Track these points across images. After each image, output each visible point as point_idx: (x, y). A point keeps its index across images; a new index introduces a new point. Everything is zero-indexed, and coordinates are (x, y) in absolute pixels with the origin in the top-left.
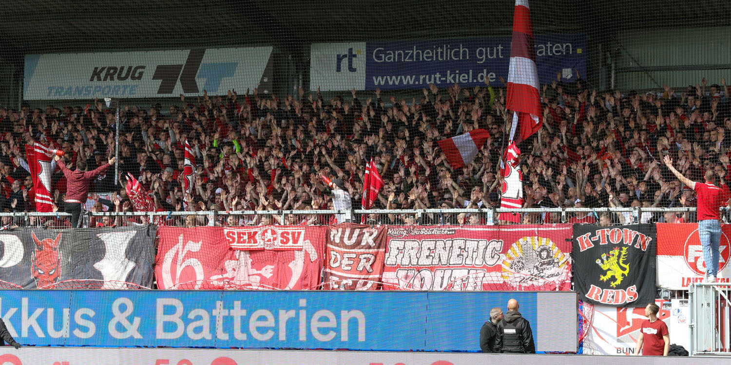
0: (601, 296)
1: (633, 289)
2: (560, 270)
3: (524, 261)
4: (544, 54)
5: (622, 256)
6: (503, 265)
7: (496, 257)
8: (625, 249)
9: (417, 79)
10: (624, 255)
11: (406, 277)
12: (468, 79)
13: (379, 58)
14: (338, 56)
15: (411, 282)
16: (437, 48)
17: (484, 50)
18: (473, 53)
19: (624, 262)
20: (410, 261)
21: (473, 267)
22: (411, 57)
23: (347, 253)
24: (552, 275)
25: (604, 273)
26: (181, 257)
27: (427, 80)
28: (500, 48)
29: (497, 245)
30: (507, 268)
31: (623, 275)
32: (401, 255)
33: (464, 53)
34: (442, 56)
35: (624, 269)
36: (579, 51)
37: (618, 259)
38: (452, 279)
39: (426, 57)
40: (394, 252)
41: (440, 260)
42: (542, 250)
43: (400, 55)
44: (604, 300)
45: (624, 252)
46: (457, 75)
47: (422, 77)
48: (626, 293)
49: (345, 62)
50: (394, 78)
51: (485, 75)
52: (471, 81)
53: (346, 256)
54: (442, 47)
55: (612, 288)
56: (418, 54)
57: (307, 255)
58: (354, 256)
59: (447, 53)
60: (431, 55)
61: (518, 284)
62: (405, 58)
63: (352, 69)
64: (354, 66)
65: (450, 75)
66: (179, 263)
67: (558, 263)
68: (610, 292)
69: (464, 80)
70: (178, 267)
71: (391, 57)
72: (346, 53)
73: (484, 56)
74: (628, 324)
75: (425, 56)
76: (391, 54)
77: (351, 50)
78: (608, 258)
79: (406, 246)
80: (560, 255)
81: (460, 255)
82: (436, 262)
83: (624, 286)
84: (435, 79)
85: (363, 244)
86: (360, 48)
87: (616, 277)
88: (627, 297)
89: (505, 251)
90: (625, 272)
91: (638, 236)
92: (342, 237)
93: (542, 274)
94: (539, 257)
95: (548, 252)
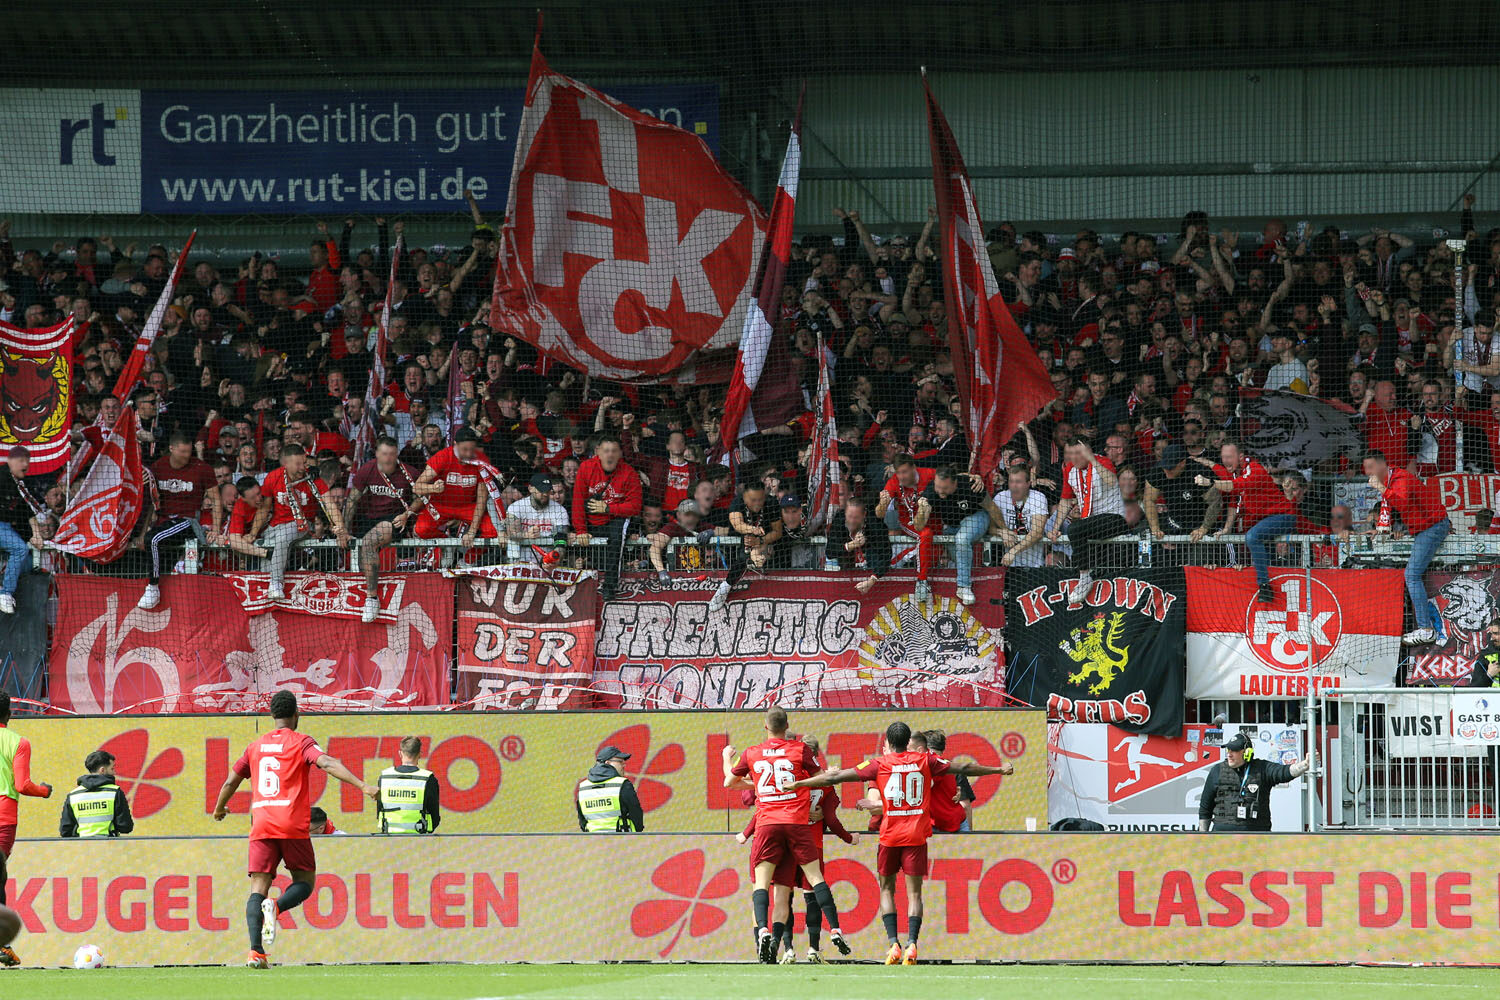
0: (1073, 715)
1: (1139, 698)
2: (982, 662)
3: (904, 644)
5: (1112, 631)
6: (861, 651)
7: (847, 635)
8: (1118, 616)
9: (281, 188)
10: (1117, 630)
11: (642, 680)
12: (416, 193)
13: (181, 133)
14: (65, 123)
15: (653, 691)
16: (332, 111)
17: (457, 120)
18: (426, 126)
19: (1116, 643)
20: (650, 649)
21: (796, 657)
22: (265, 131)
23: (516, 628)
24: (965, 671)
25: (1077, 668)
26: (112, 644)
27: (308, 188)
28: (497, 114)
29: (848, 611)
30: (871, 659)
31: (1115, 669)
32: (629, 636)
33: (405, 125)
34: (346, 133)
35: (1118, 658)
36: (701, 128)
37: (1104, 638)
38: (745, 685)
39: (303, 132)
40: (613, 629)
41: (717, 645)
42: (942, 621)
43: (232, 125)
45: (1115, 624)
46: (387, 181)
47: (292, 184)
48: (1123, 705)
49: (83, 141)
50: (218, 183)
51: (459, 181)
52: (422, 196)
54: (346, 111)
55: (1093, 697)
56: (281, 125)
57: (415, 635)
59: (358, 122)
60: (317, 128)
61: (892, 691)
62: (247, 132)
63: (102, 158)
64: (108, 151)
65: (369, 182)
66: (110, 657)
67: (976, 648)
68: (1091, 707)
69: (405, 194)
70: (108, 667)
71: (212, 129)
72: (87, 116)
73: (457, 134)
74: (1132, 775)
75: (299, 130)
76: (208, 122)
77: (98, 110)
79: (640, 615)
80: (980, 632)
81: (762, 633)
82: (707, 649)
83: (1118, 690)
84: (328, 188)
85: (547, 610)
86: (125, 106)
87: (1101, 675)
88: (1129, 716)
89: (864, 622)
90: (1118, 664)
91: (1148, 591)
92: (500, 596)
93: (943, 667)
94: (935, 634)
95: (954, 625)
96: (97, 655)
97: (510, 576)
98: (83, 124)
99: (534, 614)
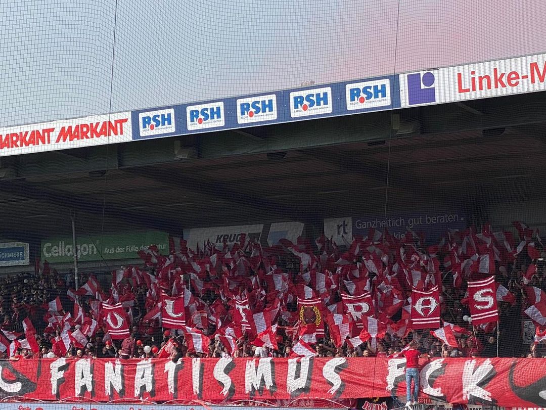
0: (370, 407)
13: (359, 226)
14: (338, 225)
17: (413, 220)
18: (406, 222)
22: (375, 225)
28: (421, 218)
33: (402, 221)
34: (391, 224)
36: (462, 219)
39: (383, 225)
43: (369, 224)
49: (342, 229)
54: (390, 219)
56: (378, 223)
59: (393, 222)
60: (385, 223)
62: (372, 225)
63: (345, 233)
64: (346, 231)
68: (373, 406)
72: (342, 223)
73: (413, 224)
76: (364, 224)
77: (344, 222)
83: (380, 402)
86: (349, 221)
88: (382, 408)
98: (342, 226)
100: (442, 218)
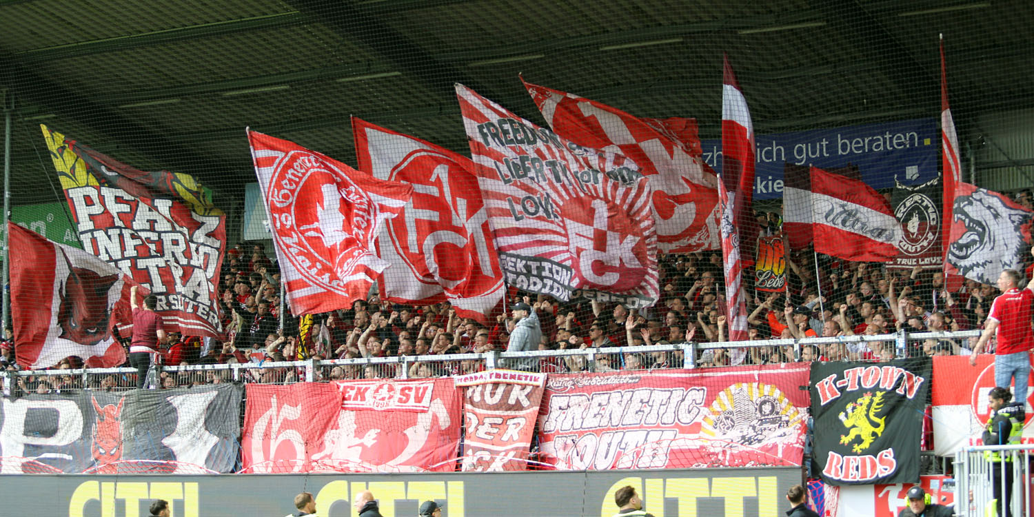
0: (841, 467)
1: (889, 454)
3: (734, 418)
4: (882, 148)
5: (874, 405)
6: (703, 423)
7: (695, 411)
8: (879, 394)
10: (878, 404)
18: (789, 152)
20: (573, 424)
21: (659, 426)
23: (489, 416)
25: (847, 432)
26: (275, 427)
28: (824, 143)
29: (698, 395)
30: (710, 428)
31: (874, 434)
32: (563, 417)
33: (779, 151)
35: (877, 425)
36: (927, 142)
37: (868, 411)
38: (623, 445)
40: (555, 413)
41: (611, 419)
42: (764, 402)
44: (846, 476)
45: (877, 400)
46: (770, 183)
48: (877, 461)
53: (487, 421)
57: (435, 418)
58: (499, 421)
61: (722, 450)
65: (761, 183)
66: (273, 436)
67: (787, 421)
68: (854, 461)
70: (272, 442)
73: (804, 155)
78: (854, 408)
79: (570, 403)
80: (790, 410)
81: (639, 410)
82: (605, 422)
83: (874, 451)
85: (512, 402)
87: (863, 437)
88: (879, 467)
89: (708, 404)
90: (877, 430)
91: (902, 376)
92: (482, 395)
93: (760, 437)
94: (758, 412)
95: (773, 406)
96: (267, 435)
97: (489, 380)
99: (503, 405)
100: (879, 140)
